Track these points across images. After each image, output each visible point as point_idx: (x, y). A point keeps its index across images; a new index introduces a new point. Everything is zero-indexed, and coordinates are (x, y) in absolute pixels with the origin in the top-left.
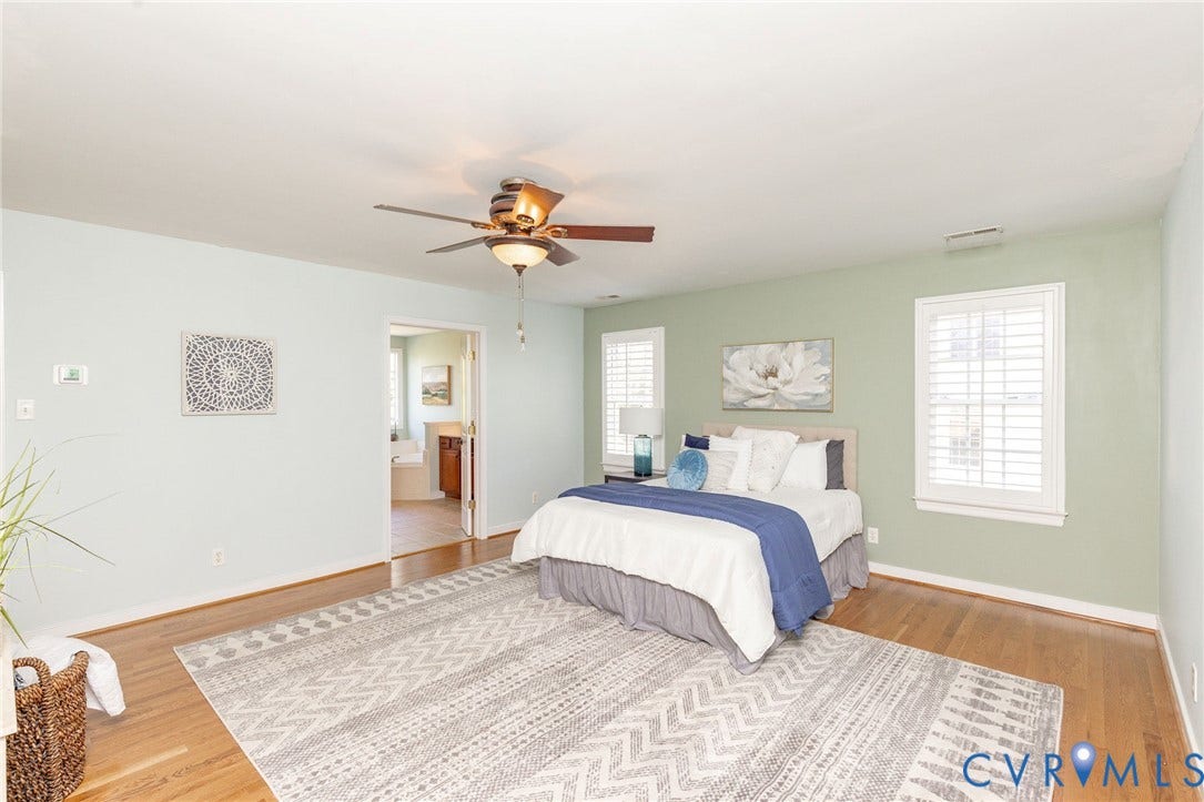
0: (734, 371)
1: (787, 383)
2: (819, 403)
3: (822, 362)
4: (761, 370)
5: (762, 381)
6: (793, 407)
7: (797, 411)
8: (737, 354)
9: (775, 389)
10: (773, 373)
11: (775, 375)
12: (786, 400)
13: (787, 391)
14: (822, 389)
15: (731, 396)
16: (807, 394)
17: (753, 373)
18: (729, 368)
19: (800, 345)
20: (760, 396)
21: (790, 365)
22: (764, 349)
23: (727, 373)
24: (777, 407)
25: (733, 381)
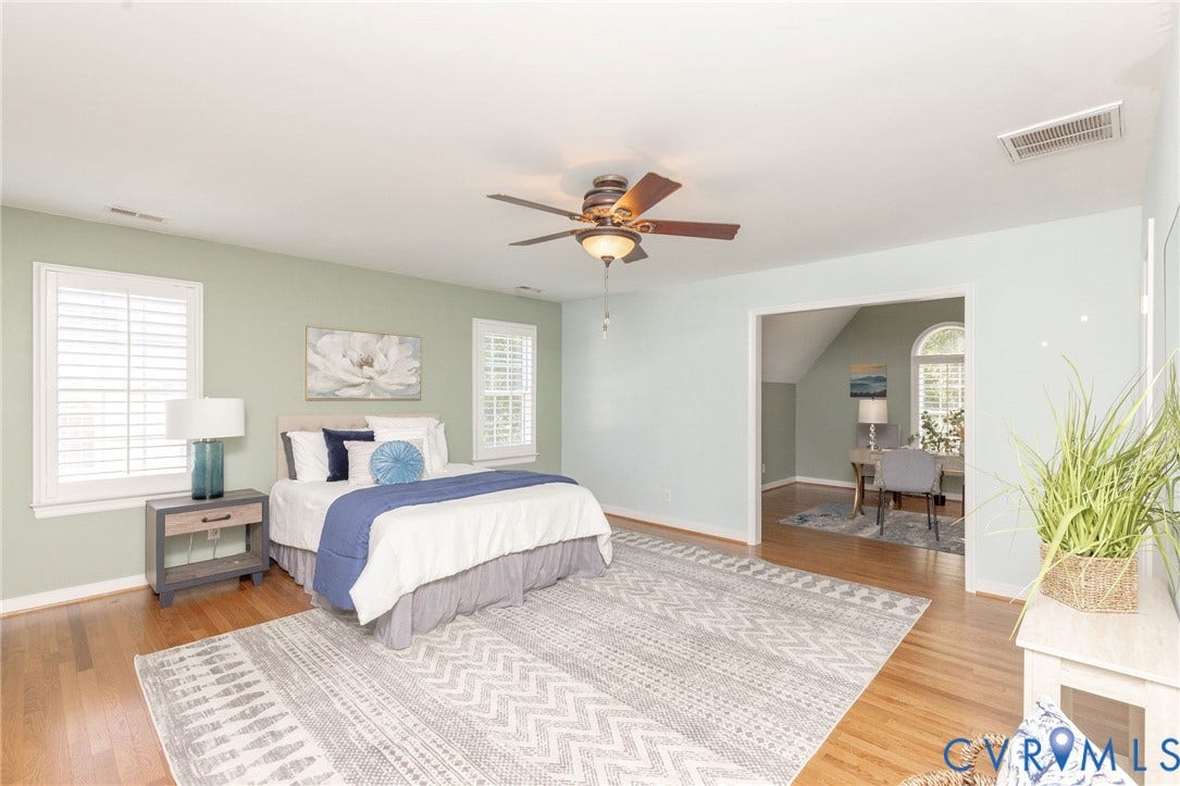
0: (324, 356)
1: (382, 373)
2: (412, 392)
3: (414, 357)
4: (356, 359)
5: (357, 369)
6: (389, 397)
7: (392, 400)
8: (326, 339)
9: (371, 378)
10: (368, 363)
11: (371, 365)
12: (382, 389)
13: (382, 380)
14: (413, 380)
15: (318, 385)
16: (402, 384)
17: (346, 362)
18: (317, 353)
19: (395, 339)
20: (354, 386)
21: (386, 356)
22: (359, 337)
23: (313, 358)
24: (372, 396)
25: (321, 367)
